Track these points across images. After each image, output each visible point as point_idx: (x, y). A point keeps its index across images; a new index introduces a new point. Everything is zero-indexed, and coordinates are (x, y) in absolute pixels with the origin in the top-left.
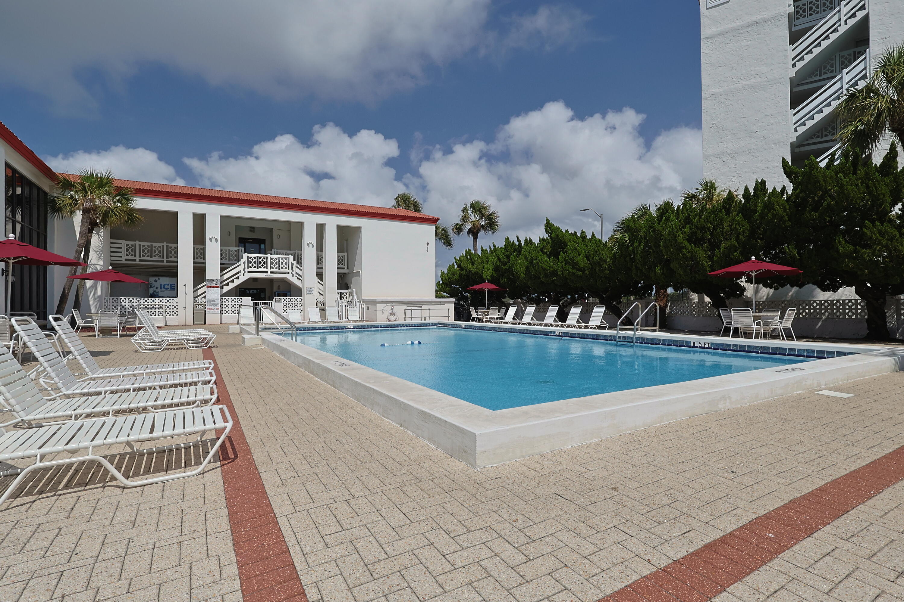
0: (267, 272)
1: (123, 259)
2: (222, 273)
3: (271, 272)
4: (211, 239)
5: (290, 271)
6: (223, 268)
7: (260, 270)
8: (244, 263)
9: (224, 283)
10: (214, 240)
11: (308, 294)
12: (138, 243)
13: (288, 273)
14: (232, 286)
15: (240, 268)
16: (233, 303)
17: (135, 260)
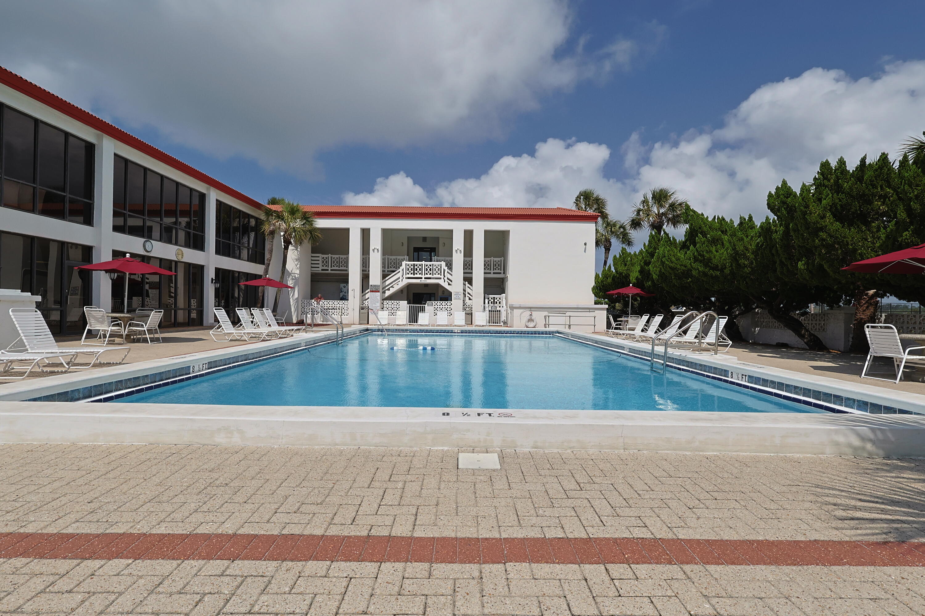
0: (421, 278)
1: (320, 269)
2: (384, 280)
3: (425, 278)
4: (373, 250)
5: (442, 277)
6: (384, 275)
7: (416, 276)
8: (403, 270)
9: (387, 288)
10: (376, 250)
11: (455, 299)
12: (330, 255)
13: (441, 279)
14: (392, 291)
15: (400, 275)
16: (393, 306)
17: (328, 270)
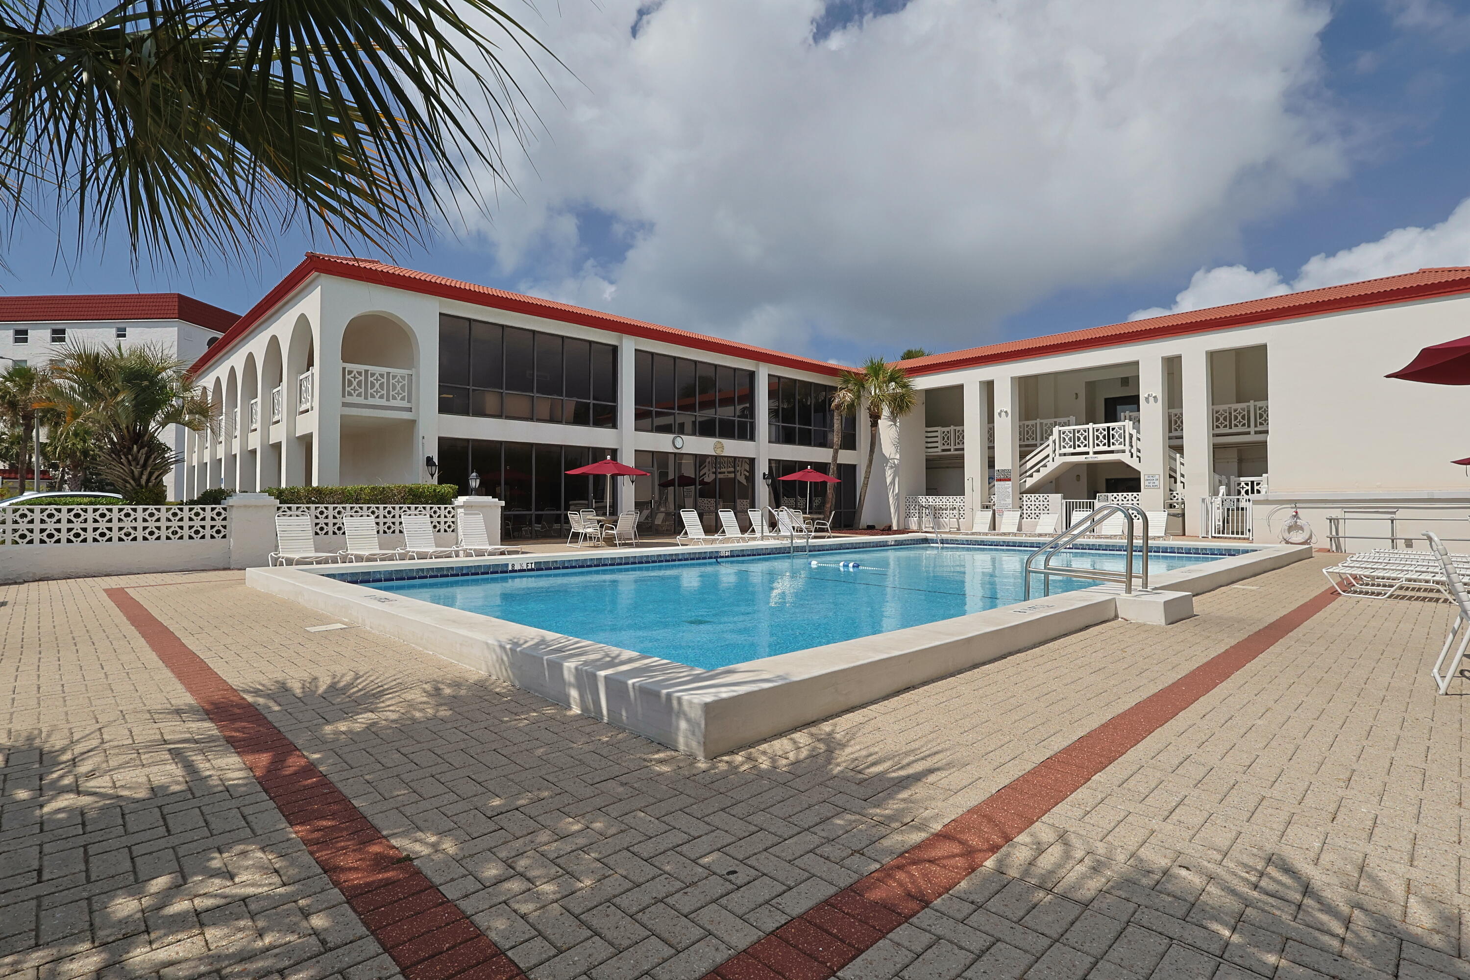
0: (1087, 453)
1: (939, 450)
2: (1024, 461)
3: (1095, 453)
4: (1000, 414)
5: (1127, 448)
6: (1024, 452)
7: (1078, 450)
8: (1054, 442)
9: (1028, 474)
10: (1003, 414)
11: (1147, 487)
12: (952, 428)
13: (1124, 451)
14: (1037, 477)
15: (1048, 451)
16: (1037, 503)
17: (950, 450)
